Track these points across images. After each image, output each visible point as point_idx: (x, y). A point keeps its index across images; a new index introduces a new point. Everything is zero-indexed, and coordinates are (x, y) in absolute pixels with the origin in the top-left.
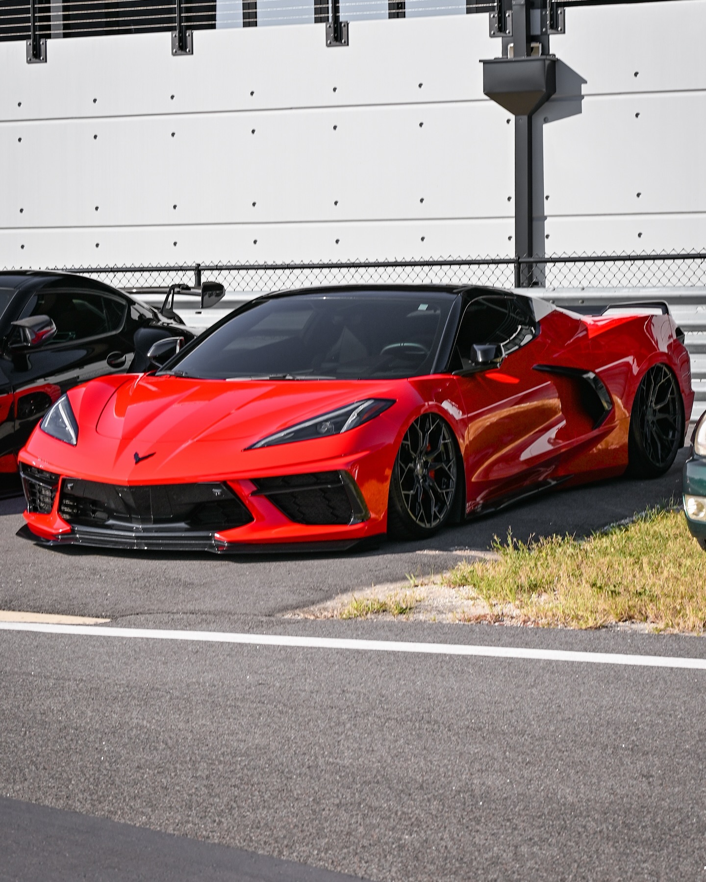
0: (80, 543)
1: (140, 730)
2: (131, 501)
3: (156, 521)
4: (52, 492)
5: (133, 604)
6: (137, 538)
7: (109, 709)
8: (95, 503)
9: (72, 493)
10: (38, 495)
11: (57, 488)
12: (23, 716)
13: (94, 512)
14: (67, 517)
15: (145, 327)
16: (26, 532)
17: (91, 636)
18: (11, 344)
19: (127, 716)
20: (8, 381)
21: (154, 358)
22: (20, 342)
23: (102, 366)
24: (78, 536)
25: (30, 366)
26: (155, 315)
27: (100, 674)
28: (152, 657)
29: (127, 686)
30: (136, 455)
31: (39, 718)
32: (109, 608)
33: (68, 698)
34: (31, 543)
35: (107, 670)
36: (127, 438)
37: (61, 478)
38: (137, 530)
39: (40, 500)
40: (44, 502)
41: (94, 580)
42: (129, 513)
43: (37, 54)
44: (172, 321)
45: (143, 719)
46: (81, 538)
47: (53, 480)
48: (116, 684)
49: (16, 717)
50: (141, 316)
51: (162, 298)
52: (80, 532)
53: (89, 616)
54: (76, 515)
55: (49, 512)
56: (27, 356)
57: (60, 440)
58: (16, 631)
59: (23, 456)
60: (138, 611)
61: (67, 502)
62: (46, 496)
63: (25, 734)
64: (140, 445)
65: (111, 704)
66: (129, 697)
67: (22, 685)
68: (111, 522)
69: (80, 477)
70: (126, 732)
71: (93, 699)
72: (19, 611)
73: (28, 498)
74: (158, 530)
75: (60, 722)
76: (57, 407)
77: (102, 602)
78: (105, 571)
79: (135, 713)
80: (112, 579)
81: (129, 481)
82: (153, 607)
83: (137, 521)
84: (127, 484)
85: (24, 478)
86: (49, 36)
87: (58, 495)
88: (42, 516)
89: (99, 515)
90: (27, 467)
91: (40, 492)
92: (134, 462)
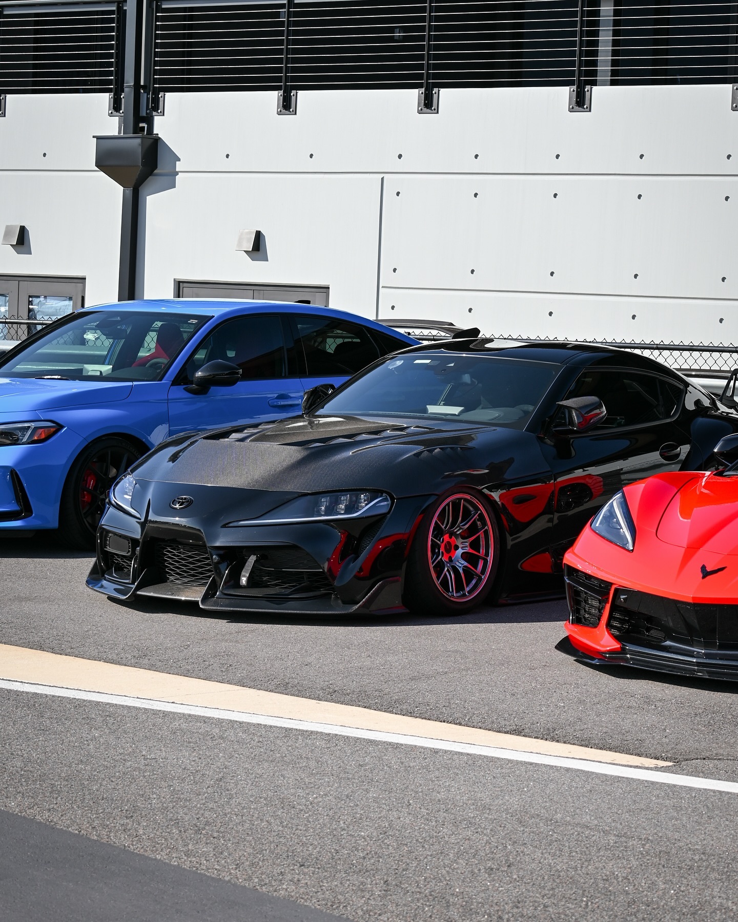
0: (630, 664)
1: (725, 913)
2: (694, 622)
3: (721, 647)
4: (600, 603)
5: (697, 745)
6: (698, 664)
7: (685, 881)
8: (650, 619)
9: (625, 606)
10: (583, 604)
11: (608, 598)
12: (582, 881)
13: (648, 630)
14: (616, 633)
15: (703, 417)
16: (566, 646)
17: (653, 783)
18: (555, 427)
19: (707, 892)
20: (549, 469)
21: (720, 453)
22: (564, 425)
23: (654, 457)
24: (628, 656)
25: (573, 453)
26: (713, 403)
27: (670, 834)
28: (729, 817)
29: (703, 853)
30: (703, 568)
31: (601, 885)
32: (669, 748)
33: (635, 863)
34: (571, 659)
35: (677, 830)
36: (694, 547)
37: (614, 587)
38: (698, 656)
39: (585, 611)
40: (590, 614)
41: (648, 711)
42: (689, 635)
43: (581, 102)
44: (732, 411)
45: (727, 899)
46: (631, 659)
47: (602, 588)
48: (690, 849)
49: (575, 882)
50: (698, 403)
51: (724, 383)
52: (633, 653)
53: (647, 756)
54: (628, 631)
55: (595, 625)
56: (572, 440)
57: (611, 542)
58: (564, 768)
59: (569, 558)
60: (704, 754)
61: (617, 615)
62: (592, 606)
63: (587, 905)
64: (708, 557)
65: (686, 875)
66: (707, 868)
67: (577, 840)
68: (668, 643)
69: (637, 587)
70: (708, 914)
71: (664, 866)
72: (565, 742)
73: (571, 607)
74: (722, 657)
75: (627, 893)
76: (612, 506)
77: (660, 739)
78: (660, 701)
79: (716, 890)
80: (669, 711)
81: (693, 598)
82: (721, 751)
83: (699, 644)
84: (690, 601)
85: (569, 583)
86: (594, 83)
87: (608, 606)
88: (586, 629)
89: (653, 633)
90: (573, 571)
91: (586, 602)
92: (702, 576)
